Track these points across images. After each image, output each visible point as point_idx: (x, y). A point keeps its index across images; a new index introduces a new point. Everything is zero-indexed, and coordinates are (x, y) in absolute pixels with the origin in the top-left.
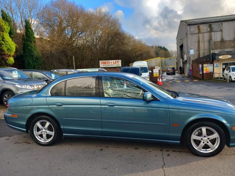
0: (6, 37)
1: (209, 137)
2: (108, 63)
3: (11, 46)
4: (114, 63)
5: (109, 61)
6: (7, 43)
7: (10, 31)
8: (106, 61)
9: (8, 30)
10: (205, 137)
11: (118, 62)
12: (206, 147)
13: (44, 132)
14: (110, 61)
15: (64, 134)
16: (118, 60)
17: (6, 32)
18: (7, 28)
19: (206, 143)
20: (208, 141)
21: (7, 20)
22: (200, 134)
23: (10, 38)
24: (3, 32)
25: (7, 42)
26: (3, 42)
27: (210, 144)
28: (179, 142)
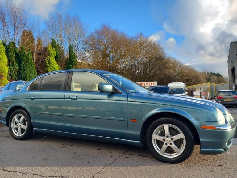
0: (52, 60)
1: (173, 137)
2: (144, 85)
3: (55, 68)
4: (149, 85)
5: (144, 82)
6: (52, 66)
7: (57, 55)
8: (141, 83)
9: (54, 55)
10: (168, 137)
11: (154, 83)
12: (169, 150)
13: (19, 125)
14: (146, 83)
15: (34, 129)
16: (154, 82)
17: (52, 56)
18: (53, 52)
19: (169, 145)
20: (172, 143)
21: (55, 46)
22: (163, 134)
23: (55, 61)
24: (49, 56)
25: (52, 64)
26: (49, 65)
27: (173, 146)
28: (140, 142)
